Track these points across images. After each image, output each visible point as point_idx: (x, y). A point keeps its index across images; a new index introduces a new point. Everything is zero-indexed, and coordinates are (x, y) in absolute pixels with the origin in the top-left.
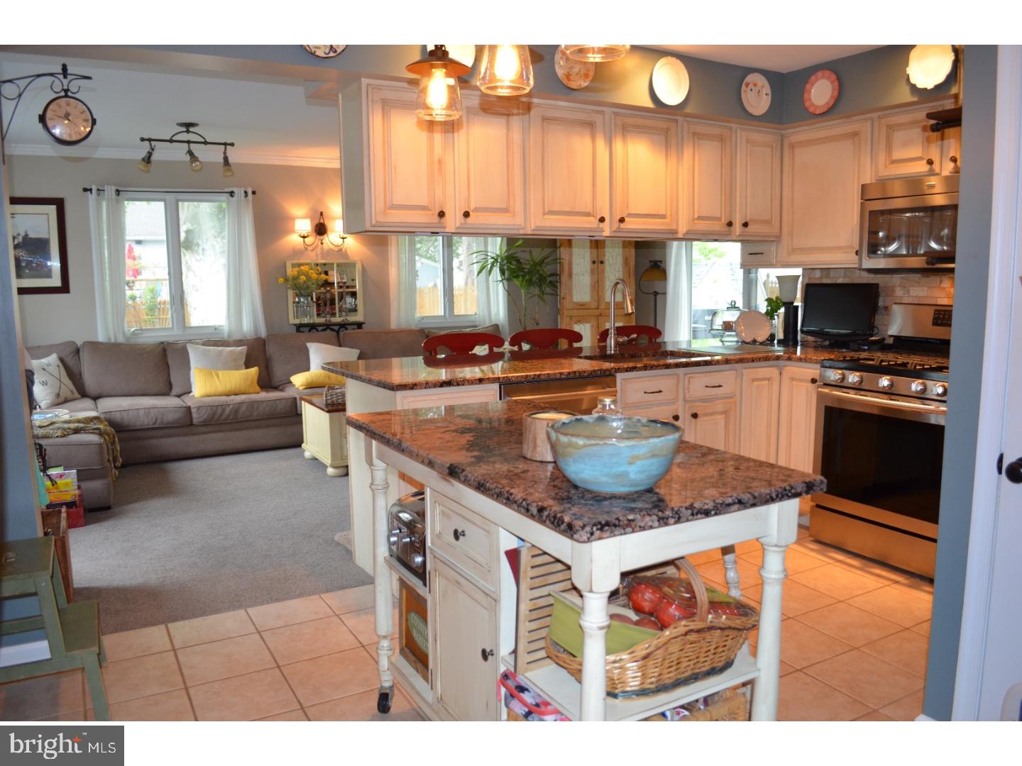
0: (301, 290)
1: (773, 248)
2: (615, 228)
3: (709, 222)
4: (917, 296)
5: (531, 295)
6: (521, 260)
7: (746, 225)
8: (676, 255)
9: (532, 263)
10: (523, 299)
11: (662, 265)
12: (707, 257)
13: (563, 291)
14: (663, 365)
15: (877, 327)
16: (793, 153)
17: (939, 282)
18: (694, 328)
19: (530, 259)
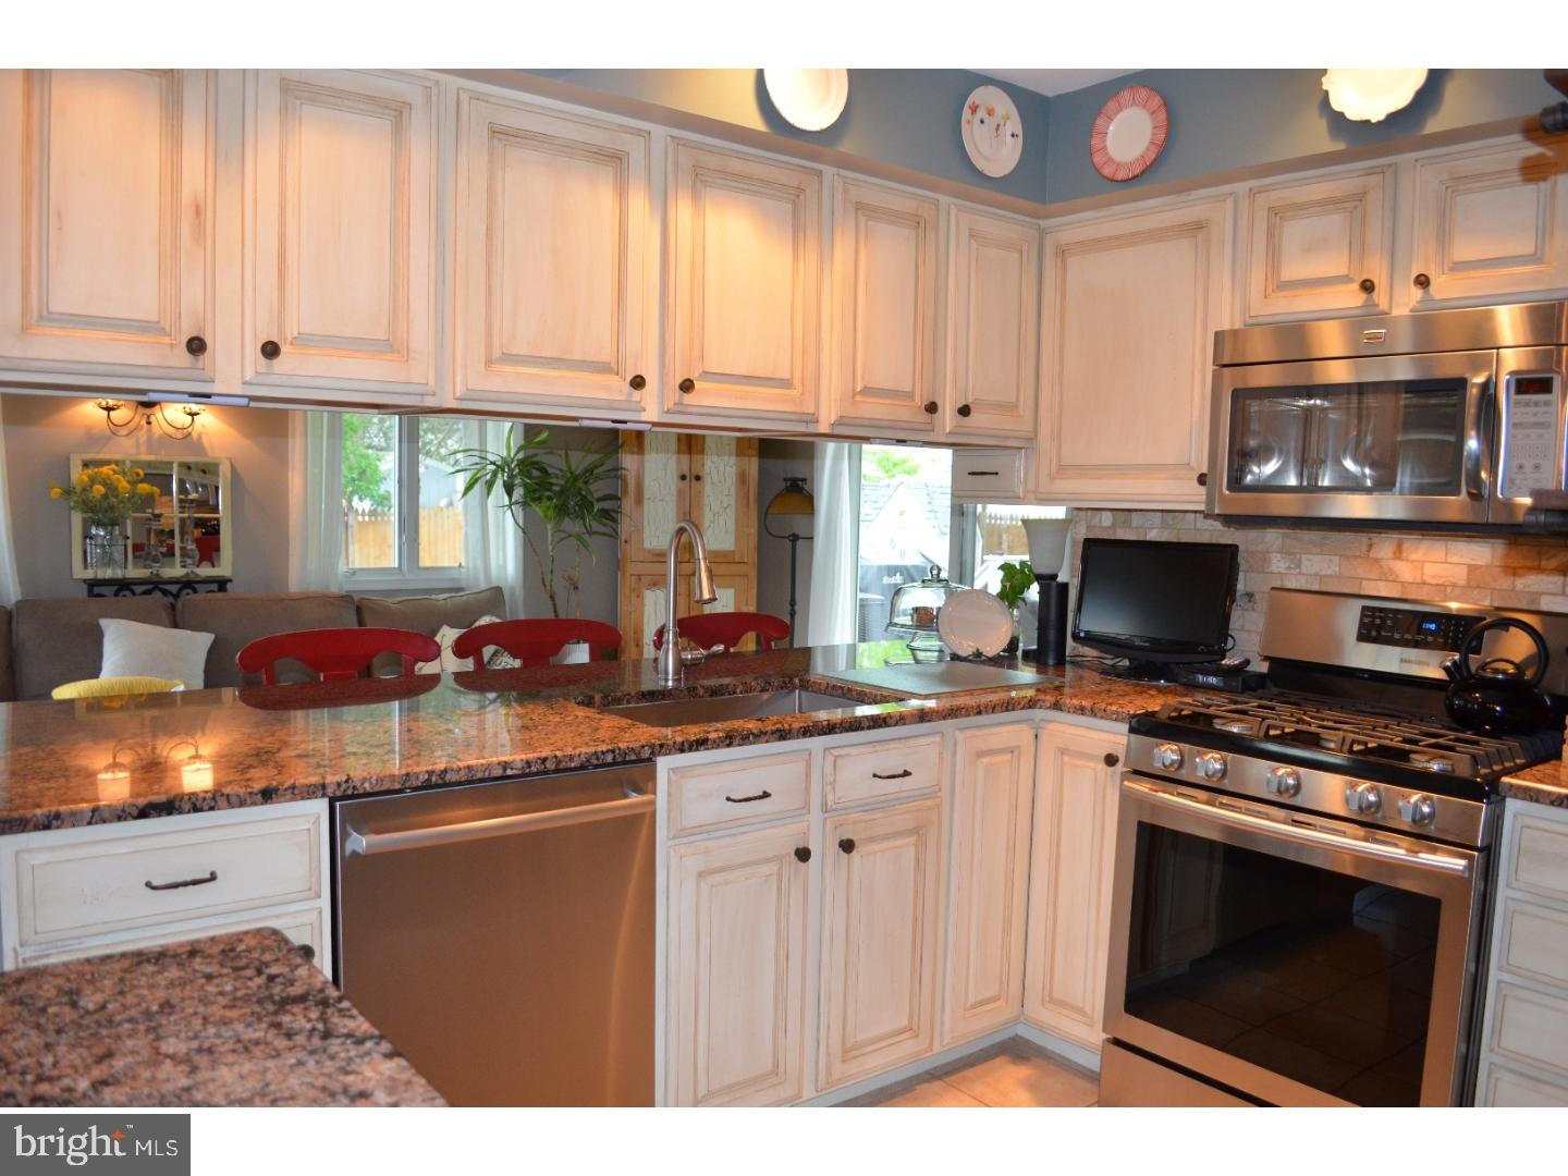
0: (102, 513)
1: (1020, 462)
2: (669, 404)
3: (888, 401)
4: (1316, 575)
5: (563, 535)
6: (550, 470)
7: (965, 411)
8: (832, 470)
9: (569, 475)
10: (550, 539)
11: (806, 487)
12: (890, 474)
13: (625, 527)
14: (773, 733)
15: (1231, 636)
16: (1064, 262)
17: (1364, 548)
18: (862, 600)
19: (565, 468)
